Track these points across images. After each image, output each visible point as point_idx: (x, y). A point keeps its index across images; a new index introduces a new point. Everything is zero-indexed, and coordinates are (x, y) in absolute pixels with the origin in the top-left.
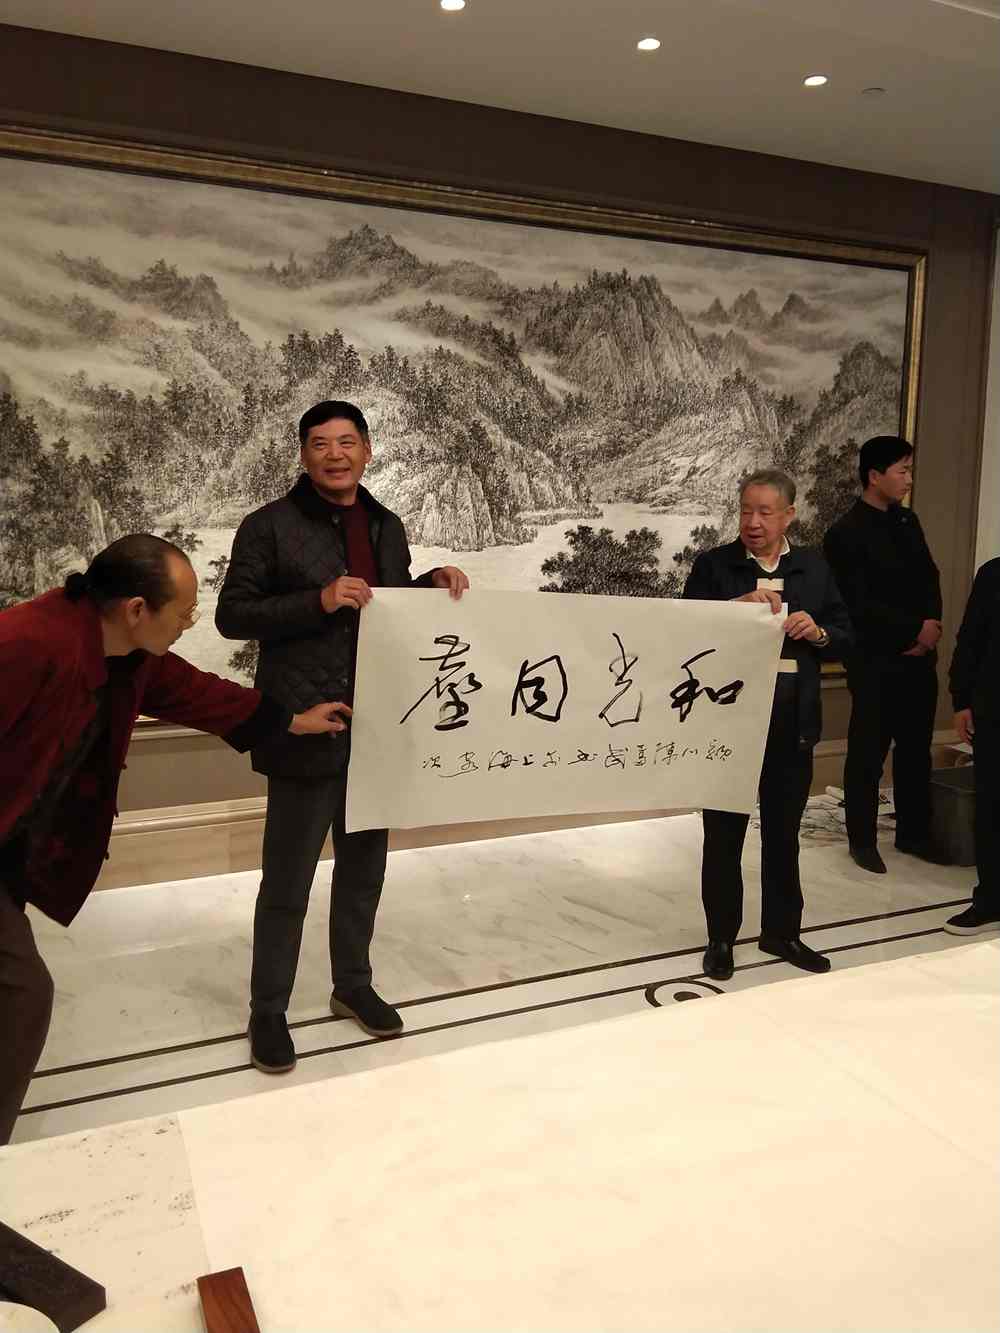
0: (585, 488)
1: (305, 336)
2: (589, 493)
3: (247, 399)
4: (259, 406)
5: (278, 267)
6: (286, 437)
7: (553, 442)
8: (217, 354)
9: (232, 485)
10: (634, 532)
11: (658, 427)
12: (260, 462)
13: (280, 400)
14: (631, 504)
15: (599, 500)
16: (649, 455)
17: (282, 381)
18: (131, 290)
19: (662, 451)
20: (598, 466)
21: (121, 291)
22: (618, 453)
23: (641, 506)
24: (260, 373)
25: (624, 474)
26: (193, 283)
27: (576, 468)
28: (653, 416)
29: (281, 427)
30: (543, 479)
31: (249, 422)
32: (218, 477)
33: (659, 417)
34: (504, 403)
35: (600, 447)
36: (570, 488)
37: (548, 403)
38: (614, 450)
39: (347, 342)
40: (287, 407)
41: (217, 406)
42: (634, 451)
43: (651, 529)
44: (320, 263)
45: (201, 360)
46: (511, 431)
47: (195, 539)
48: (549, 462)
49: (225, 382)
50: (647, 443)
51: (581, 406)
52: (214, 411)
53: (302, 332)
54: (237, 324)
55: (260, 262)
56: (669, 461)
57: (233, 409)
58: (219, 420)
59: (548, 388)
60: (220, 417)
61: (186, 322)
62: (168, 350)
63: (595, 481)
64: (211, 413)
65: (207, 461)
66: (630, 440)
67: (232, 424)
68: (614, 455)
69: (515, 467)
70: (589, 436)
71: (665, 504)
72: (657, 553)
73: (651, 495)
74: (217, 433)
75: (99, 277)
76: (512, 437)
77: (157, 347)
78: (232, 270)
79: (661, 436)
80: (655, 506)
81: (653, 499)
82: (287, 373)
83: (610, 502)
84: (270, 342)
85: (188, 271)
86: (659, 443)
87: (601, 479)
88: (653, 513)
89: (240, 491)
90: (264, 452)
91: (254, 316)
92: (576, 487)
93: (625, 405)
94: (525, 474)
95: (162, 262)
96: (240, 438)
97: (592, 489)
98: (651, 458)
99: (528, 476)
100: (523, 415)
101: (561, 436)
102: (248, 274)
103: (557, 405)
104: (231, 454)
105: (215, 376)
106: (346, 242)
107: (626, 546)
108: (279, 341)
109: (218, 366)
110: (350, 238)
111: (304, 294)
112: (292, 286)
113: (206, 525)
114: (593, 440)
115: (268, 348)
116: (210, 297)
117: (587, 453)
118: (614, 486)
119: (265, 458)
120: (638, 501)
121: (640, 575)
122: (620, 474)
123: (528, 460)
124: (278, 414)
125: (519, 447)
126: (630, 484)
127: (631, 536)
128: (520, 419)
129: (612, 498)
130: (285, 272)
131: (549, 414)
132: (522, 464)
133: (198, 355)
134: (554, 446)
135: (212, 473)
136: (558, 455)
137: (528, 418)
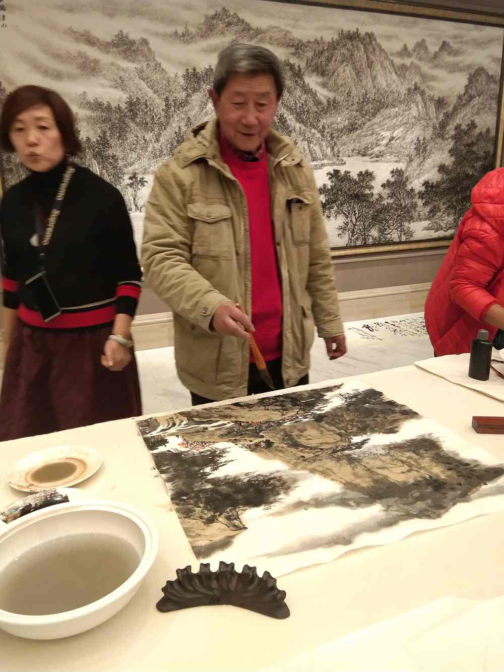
0: (337, 149)
1: (194, 69)
2: (339, 152)
3: (166, 104)
4: (173, 109)
5: (180, 32)
6: (186, 125)
7: (321, 124)
8: (151, 81)
9: (161, 151)
10: (361, 172)
11: (374, 115)
12: (174, 138)
13: (183, 104)
14: (360, 157)
15: (344, 156)
16: (369, 130)
17: (184, 94)
18: (106, 47)
19: (376, 128)
20: (344, 137)
21: (101, 48)
22: (354, 130)
24: (172, 90)
25: (357, 141)
26: (137, 43)
27: (332, 138)
28: (372, 109)
29: (184, 120)
30: (315, 144)
31: (168, 117)
32: (154, 147)
33: (375, 109)
34: (296, 104)
35: (345, 127)
36: (329, 149)
37: (318, 103)
38: (352, 128)
40: (186, 108)
41: (152, 109)
42: (362, 128)
43: (370, 171)
44: (201, 29)
45: (143, 84)
46: (299, 119)
47: (144, 180)
48: (318, 135)
49: (155, 96)
50: (369, 123)
51: (335, 104)
52: (150, 112)
53: (193, 67)
54: (160, 64)
55: (170, 30)
56: (380, 134)
57: (160, 111)
58: (153, 117)
59: (318, 95)
60: (153, 114)
61: (134, 64)
62: (126, 79)
63: (342, 145)
64: (149, 113)
65: (148, 139)
66: (359, 122)
67: (159, 118)
68: (351, 131)
69: (302, 138)
70: (339, 121)
71: (377, 157)
72: (373, 183)
73: (370, 152)
74: (152, 123)
75: (91, 41)
76: (300, 122)
77: (121, 78)
78: (157, 34)
79: (376, 120)
80: (372, 158)
81: (371, 154)
82: (186, 90)
83: (349, 156)
84: (177, 73)
85: (134, 36)
86: (375, 124)
87: (344, 144)
88: (371, 162)
89: (165, 154)
90: (176, 133)
91: (168, 59)
92: (333, 149)
93: (358, 103)
94: (306, 142)
95: (121, 31)
96: (164, 126)
97: (341, 149)
98: (370, 132)
99: (308, 143)
100: (305, 110)
101: (324, 121)
102: (164, 36)
103: (323, 104)
104: (159, 135)
105: (150, 92)
106: (214, 17)
107: (357, 180)
108: (181, 72)
109: (151, 87)
110: (216, 15)
111: (192, 47)
112: (187, 42)
113: (148, 173)
114: (341, 123)
115: (176, 76)
116: (146, 50)
117: (338, 130)
118: (352, 147)
119: (176, 136)
120: (364, 155)
121: (364, 195)
122: (354, 141)
123: (308, 135)
124: (182, 112)
125: (303, 128)
126: (360, 146)
127: (360, 174)
128: (304, 112)
129: (350, 154)
130: (184, 35)
131: (318, 109)
132: (305, 136)
133: (141, 82)
134: (321, 127)
135: (151, 145)
136: (323, 132)
137: (308, 111)
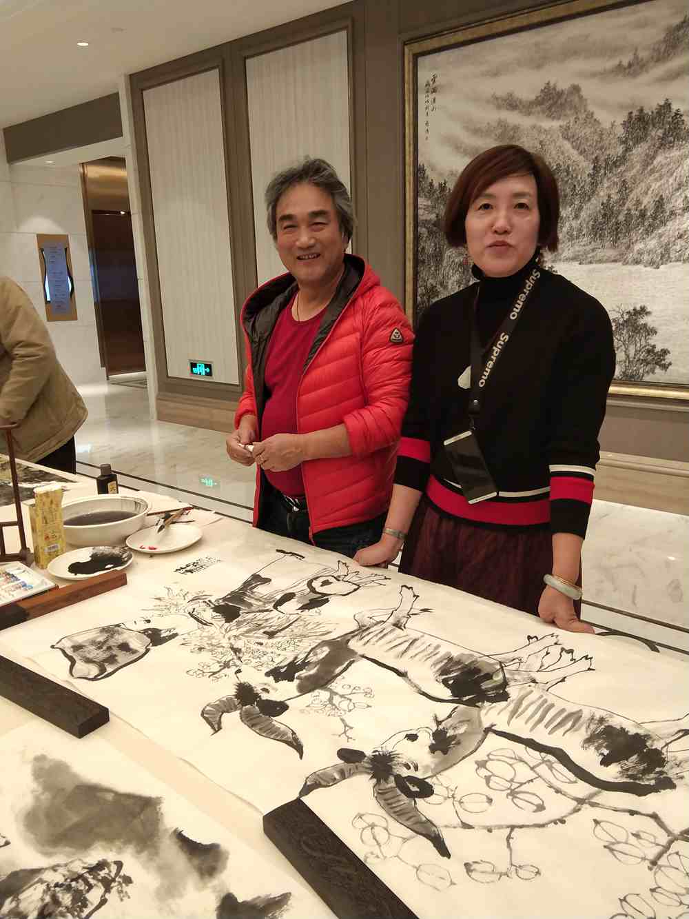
1: (641, 110)
3: (594, 167)
4: (602, 171)
5: (625, 63)
6: (619, 191)
8: (578, 139)
9: (580, 230)
12: (600, 212)
13: (618, 164)
17: (620, 149)
18: (526, 108)
21: (524, 110)
24: (605, 146)
26: (566, 92)
29: (617, 185)
31: (595, 184)
32: (571, 225)
39: (674, 107)
40: (622, 168)
41: (574, 175)
44: (658, 50)
45: (567, 145)
49: (581, 157)
52: (572, 180)
53: (639, 108)
54: (592, 114)
55: (611, 64)
57: (585, 176)
58: (575, 186)
60: (576, 183)
61: (560, 121)
62: (547, 143)
64: (570, 181)
67: (583, 187)
74: (572, 195)
75: (511, 103)
77: (541, 142)
78: (594, 75)
82: (625, 142)
84: (614, 122)
85: (563, 85)
89: (584, 235)
90: (602, 204)
91: (604, 105)
95: (548, 84)
96: (586, 197)
102: (603, 75)
104: (580, 209)
105: (574, 154)
106: (679, 27)
108: (621, 118)
109: (577, 148)
110: (684, 22)
111: (644, 78)
112: (635, 75)
115: (613, 125)
116: (576, 99)
119: (603, 208)
124: (616, 175)
130: (630, 65)
133: (566, 142)
135: (567, 224)
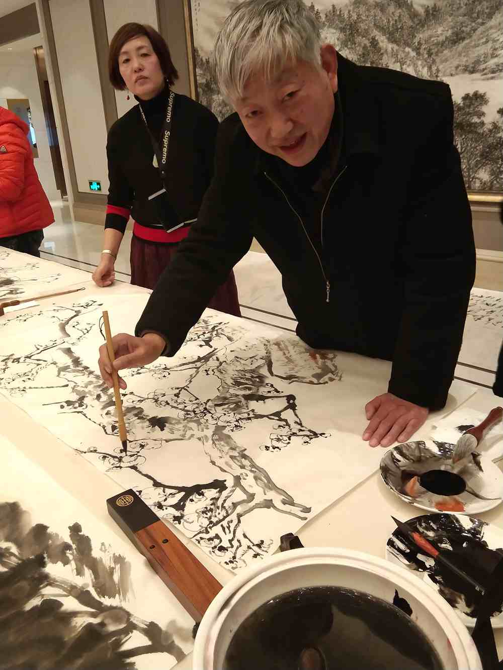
0: (436, 68)
2: (438, 71)
7: (416, 41)
10: (467, 95)
11: (490, 16)
14: (467, 75)
15: (444, 75)
16: (482, 38)
19: (494, 33)
20: (445, 52)
22: (460, 40)
23: (475, 76)
25: (463, 54)
27: (430, 54)
28: (487, 8)
30: (409, 66)
33: (492, 7)
34: (389, 22)
35: (447, 38)
36: (426, 69)
37: (414, 15)
38: (457, 38)
42: (471, 37)
43: (481, 91)
46: (392, 39)
48: (413, 54)
50: (481, 29)
51: (435, 13)
56: (498, 40)
59: (415, 6)
63: (442, 62)
66: (468, 29)
68: (456, 42)
69: (394, 60)
70: (439, 32)
71: (493, 72)
72: (484, 109)
73: (482, 67)
76: (392, 42)
79: (493, 22)
80: (485, 74)
81: (484, 70)
83: (452, 75)
86: (491, 28)
87: (446, 60)
88: (483, 80)
92: (430, 68)
93: (466, 5)
94: (399, 64)
97: (441, 67)
98: (484, 40)
99: (401, 64)
100: (399, 27)
101: (421, 36)
103: (420, 15)
107: (461, 105)
114: (442, 34)
117: (437, 44)
118: (456, 63)
120: (472, 72)
121: (470, 125)
122: (460, 55)
123: (401, 55)
125: (396, 47)
126: (467, 61)
127: (466, 97)
128: (397, 29)
129: (453, 73)
131: (414, 23)
132: (397, 57)
134: (416, 44)
136: (419, 49)
137: (402, 28)
